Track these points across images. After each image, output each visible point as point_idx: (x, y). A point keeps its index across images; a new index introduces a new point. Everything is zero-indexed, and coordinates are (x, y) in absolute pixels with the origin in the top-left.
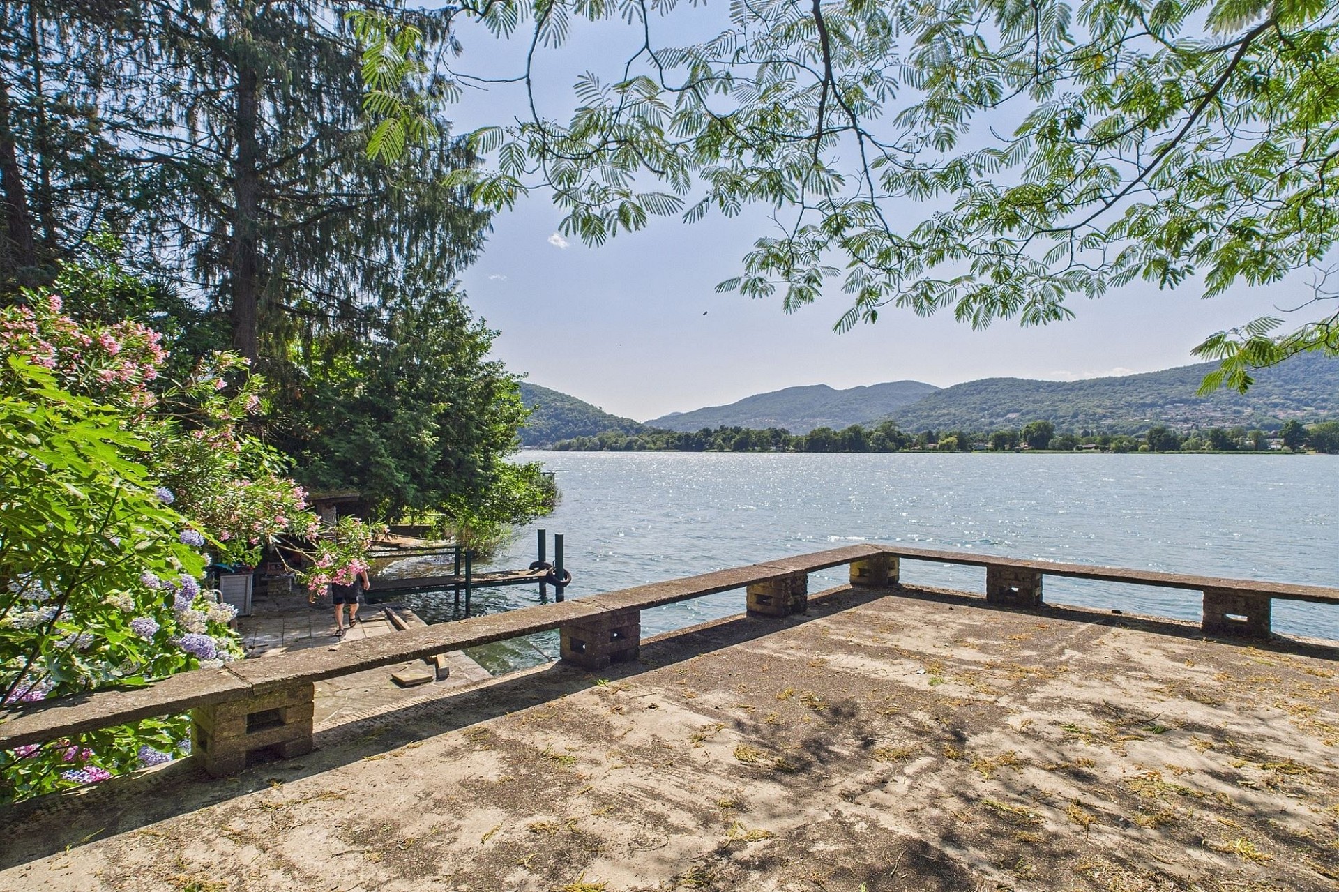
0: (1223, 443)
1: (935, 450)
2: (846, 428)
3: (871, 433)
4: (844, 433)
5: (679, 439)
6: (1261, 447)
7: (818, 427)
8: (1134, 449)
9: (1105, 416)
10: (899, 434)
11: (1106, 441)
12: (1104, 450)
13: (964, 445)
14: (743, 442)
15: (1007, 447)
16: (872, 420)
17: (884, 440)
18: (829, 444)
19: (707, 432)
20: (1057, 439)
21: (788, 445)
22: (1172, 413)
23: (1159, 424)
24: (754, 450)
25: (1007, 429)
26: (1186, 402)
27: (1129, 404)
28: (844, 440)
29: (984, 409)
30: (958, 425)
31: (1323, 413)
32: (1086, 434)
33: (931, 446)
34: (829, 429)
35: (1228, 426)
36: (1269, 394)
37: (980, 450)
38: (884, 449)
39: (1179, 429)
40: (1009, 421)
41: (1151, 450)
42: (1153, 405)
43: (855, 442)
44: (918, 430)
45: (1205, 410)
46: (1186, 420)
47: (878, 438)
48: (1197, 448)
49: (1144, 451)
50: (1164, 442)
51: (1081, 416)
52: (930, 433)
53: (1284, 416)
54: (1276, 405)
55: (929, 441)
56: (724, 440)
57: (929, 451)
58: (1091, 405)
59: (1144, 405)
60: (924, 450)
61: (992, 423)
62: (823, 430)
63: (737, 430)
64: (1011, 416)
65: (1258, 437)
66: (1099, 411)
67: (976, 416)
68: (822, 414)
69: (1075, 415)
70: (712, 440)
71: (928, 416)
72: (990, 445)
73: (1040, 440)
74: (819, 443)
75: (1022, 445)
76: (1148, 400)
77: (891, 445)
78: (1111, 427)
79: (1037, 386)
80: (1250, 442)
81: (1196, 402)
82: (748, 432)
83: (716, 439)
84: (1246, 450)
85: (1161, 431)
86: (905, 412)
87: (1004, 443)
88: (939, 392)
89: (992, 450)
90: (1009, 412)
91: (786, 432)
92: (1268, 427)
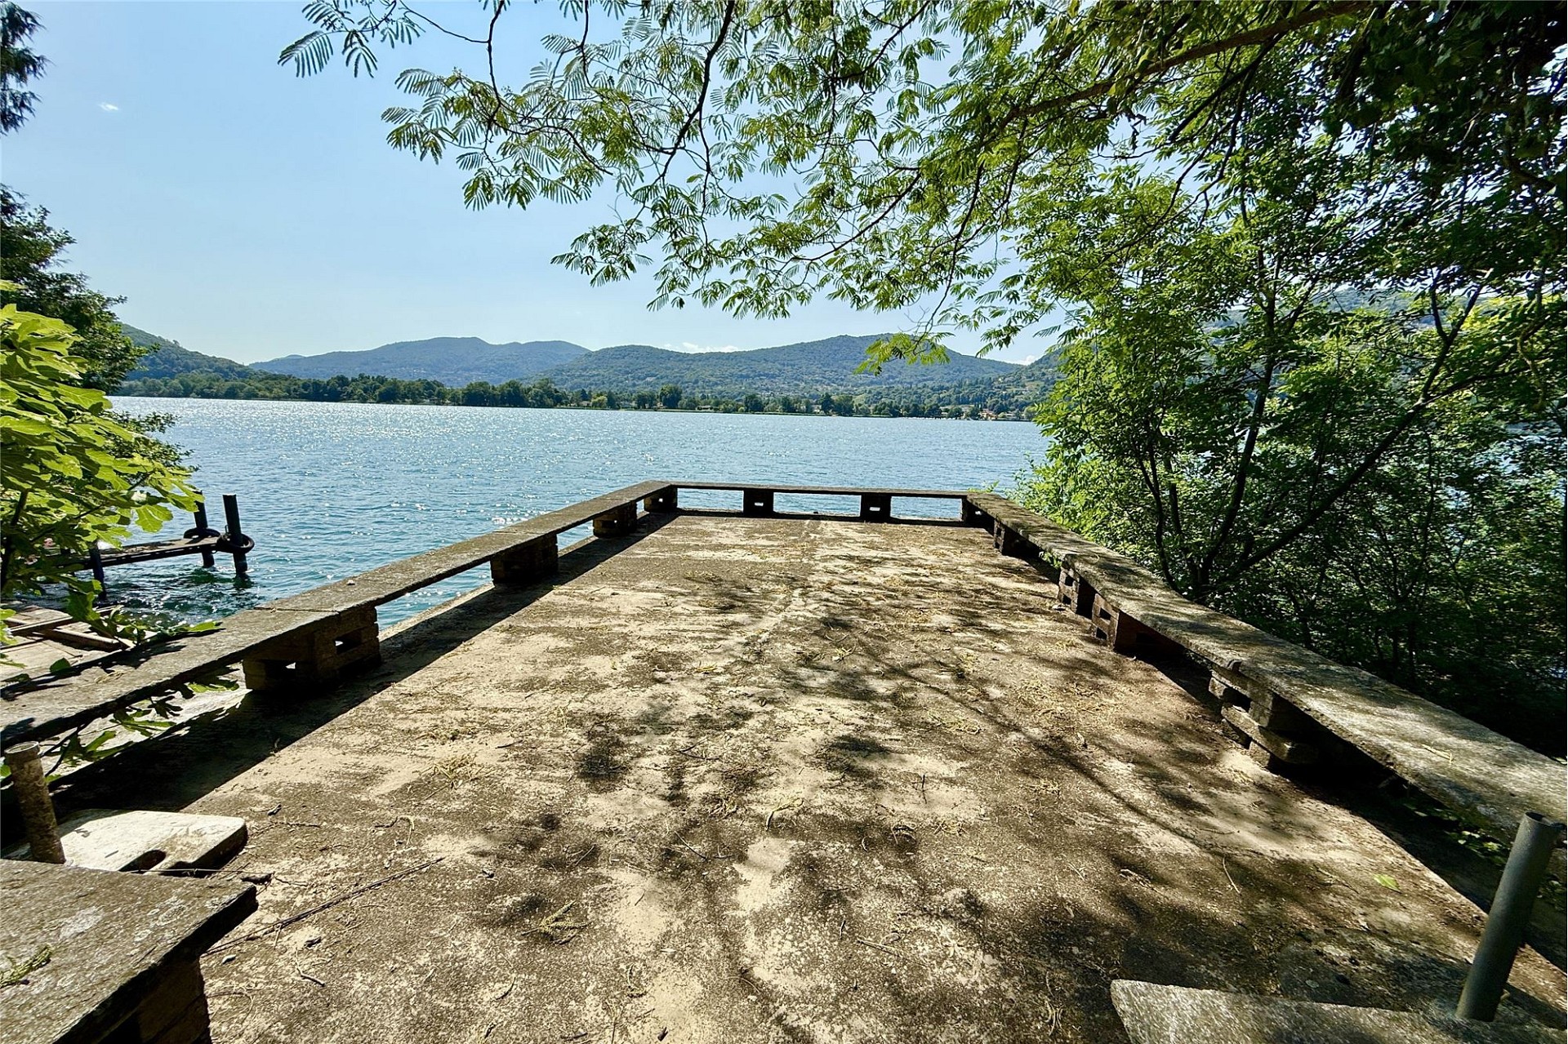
0: (789, 408)
1: (588, 407)
2: (503, 383)
3: (530, 389)
4: (502, 388)
5: (305, 386)
6: (809, 411)
7: (474, 381)
8: (735, 411)
9: (717, 384)
10: (556, 391)
11: (718, 404)
12: (716, 410)
13: (613, 403)
14: (391, 394)
15: (647, 406)
16: (530, 379)
17: (542, 397)
18: (488, 398)
19: (343, 381)
20: (684, 401)
21: (444, 398)
22: (759, 384)
23: (751, 392)
24: (404, 402)
25: (646, 391)
26: (767, 375)
27: (732, 375)
28: (503, 395)
29: (628, 373)
30: (607, 385)
31: (841, 388)
32: (704, 397)
33: (585, 403)
34: (486, 383)
35: (792, 396)
36: (814, 373)
37: (626, 408)
38: (542, 405)
39: (763, 396)
40: (648, 383)
41: (746, 412)
42: (748, 377)
43: (513, 397)
44: (572, 388)
45: (779, 383)
46: (767, 390)
47: (536, 394)
48: (773, 411)
49: (742, 412)
50: (755, 406)
51: (700, 383)
52: (584, 391)
53: (822, 390)
54: (817, 381)
55: (582, 399)
56: (365, 390)
57: (584, 408)
58: (706, 374)
59: (742, 376)
60: (579, 406)
61: (634, 385)
62: (481, 384)
63: (382, 381)
64: (648, 379)
65: (808, 404)
66: (712, 379)
67: (621, 378)
68: (478, 368)
69: (696, 382)
70: (350, 389)
71: (580, 376)
72: (633, 404)
73: (672, 401)
74: (476, 397)
75: (659, 405)
76: (744, 373)
77: (549, 401)
78: (721, 392)
79: (670, 355)
80: (803, 407)
81: (774, 377)
82: (395, 383)
83: (355, 389)
84: (801, 413)
85: (753, 397)
86: (560, 371)
87: (645, 403)
88: (589, 354)
89: (636, 409)
90: (647, 376)
91: (439, 385)
92: (812, 397)
